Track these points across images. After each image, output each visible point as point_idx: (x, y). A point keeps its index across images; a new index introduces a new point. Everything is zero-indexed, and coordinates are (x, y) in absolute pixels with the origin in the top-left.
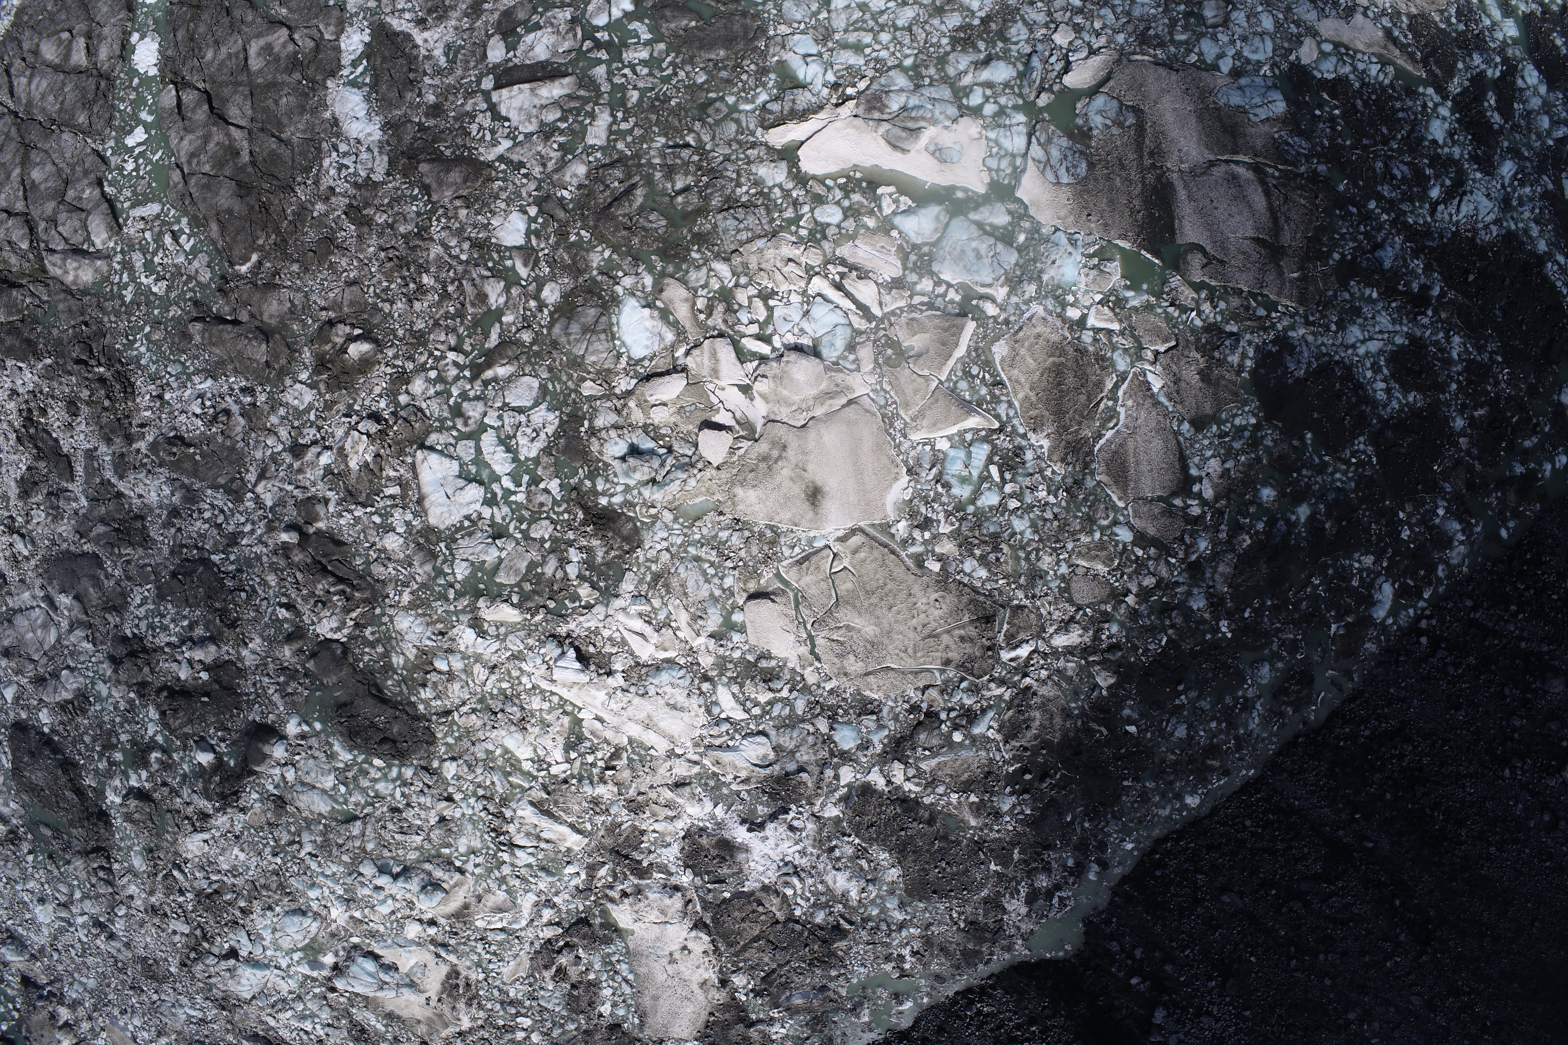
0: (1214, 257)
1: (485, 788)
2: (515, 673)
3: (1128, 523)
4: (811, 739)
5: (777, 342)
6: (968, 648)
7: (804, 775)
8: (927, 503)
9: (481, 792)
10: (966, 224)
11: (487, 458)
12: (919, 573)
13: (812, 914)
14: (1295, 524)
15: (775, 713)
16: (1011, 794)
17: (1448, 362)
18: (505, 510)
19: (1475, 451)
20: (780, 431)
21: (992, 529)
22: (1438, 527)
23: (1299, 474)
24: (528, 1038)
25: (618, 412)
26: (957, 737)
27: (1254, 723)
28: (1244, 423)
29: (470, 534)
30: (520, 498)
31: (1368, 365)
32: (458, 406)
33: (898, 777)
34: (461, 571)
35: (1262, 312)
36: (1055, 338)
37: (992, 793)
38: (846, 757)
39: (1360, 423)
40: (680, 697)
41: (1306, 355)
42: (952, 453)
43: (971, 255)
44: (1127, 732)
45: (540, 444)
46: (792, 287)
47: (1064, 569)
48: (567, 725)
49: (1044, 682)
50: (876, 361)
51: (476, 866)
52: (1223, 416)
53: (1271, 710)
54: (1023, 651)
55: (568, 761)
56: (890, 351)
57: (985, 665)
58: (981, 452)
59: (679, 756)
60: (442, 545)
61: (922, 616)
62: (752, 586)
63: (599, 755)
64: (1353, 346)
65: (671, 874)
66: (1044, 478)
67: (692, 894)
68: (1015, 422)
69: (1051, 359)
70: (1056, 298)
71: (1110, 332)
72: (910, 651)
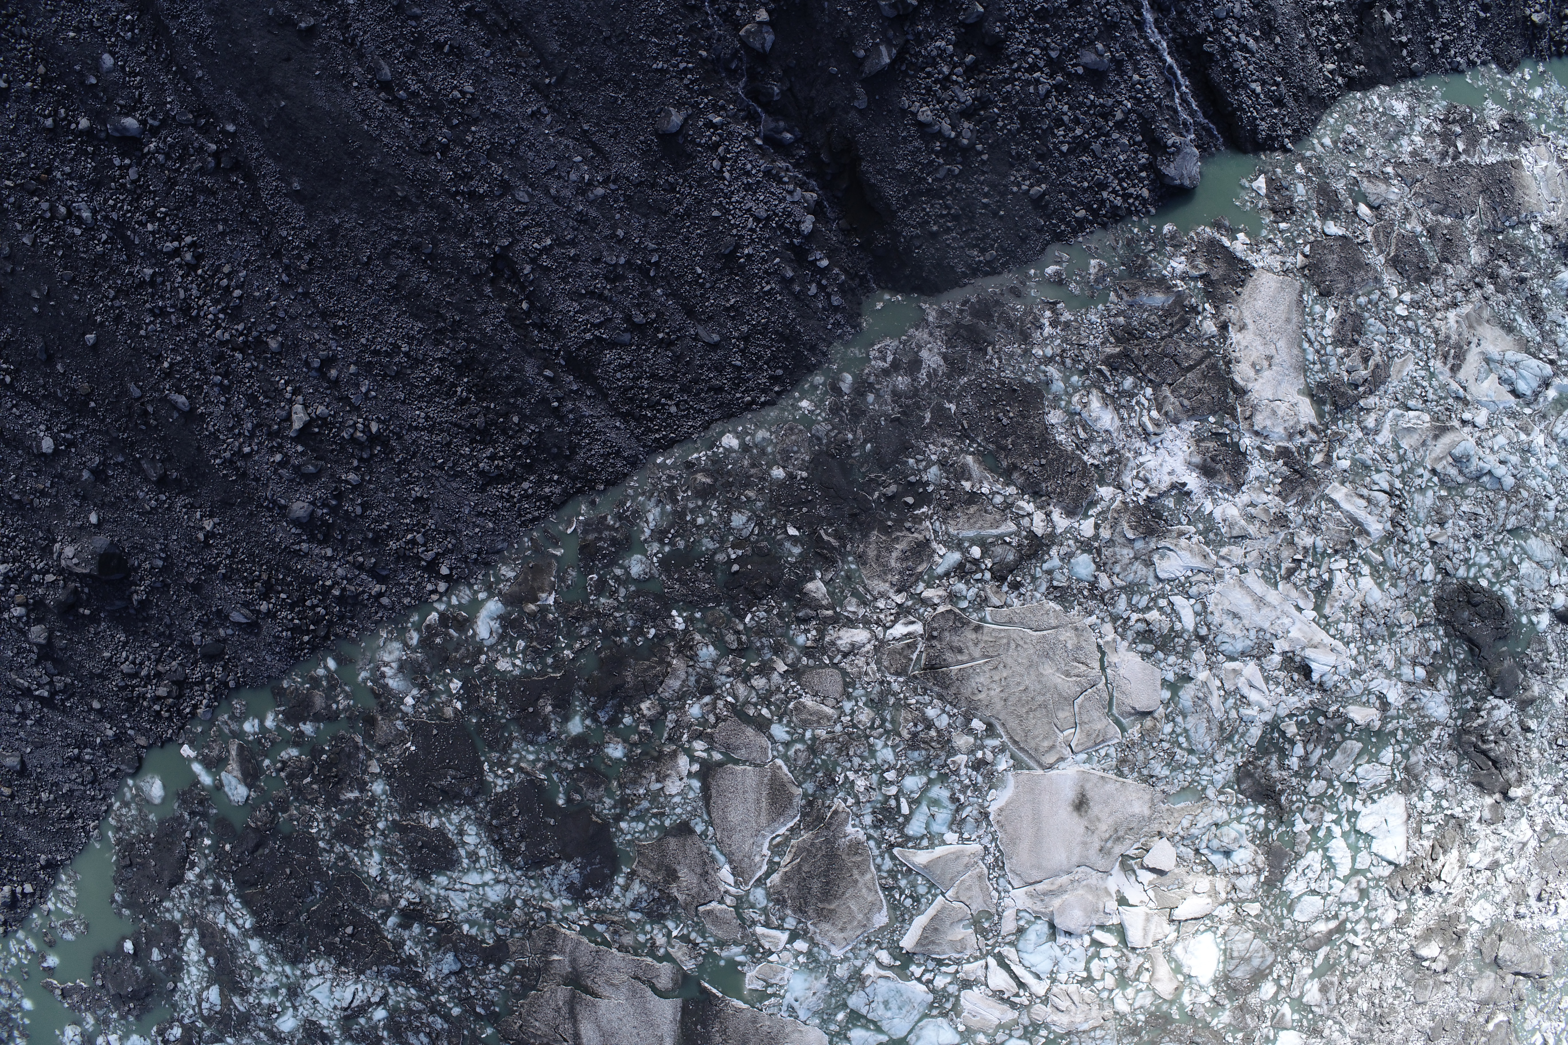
0: (643, 982)
1: (1403, 551)
2: (1361, 658)
3: (774, 742)
4: (1117, 569)
5: (1087, 940)
6: (956, 641)
7: (1131, 536)
8: (975, 785)
9: (1407, 548)
10: (892, 1032)
11: (1348, 854)
12: (993, 720)
13: (1136, 386)
14: (587, 715)
15: (1146, 597)
16: (927, 483)
17: (385, 850)
18: (1342, 807)
19: (361, 756)
20: (1101, 863)
21: (916, 754)
22: (415, 685)
23: (577, 766)
24: (1400, 293)
25: (1234, 888)
26: (976, 552)
27: (653, 515)
28: (634, 824)
29: (1375, 786)
30: (1329, 817)
31: (482, 861)
32: (1361, 899)
33: (1039, 517)
34: (1387, 755)
35: (600, 928)
36: (825, 926)
37: (947, 487)
38: (1086, 546)
39: (499, 806)
40: (1229, 626)
41: (556, 882)
42: (944, 829)
43: (893, 1005)
44: (798, 529)
45: (1303, 863)
46: (1064, 987)
47: (848, 706)
48: (1327, 606)
49: (882, 595)
50: (1000, 918)
51: (1421, 476)
52: (656, 834)
53: (632, 525)
54: (899, 630)
55: (1331, 571)
56: (986, 925)
57: (942, 622)
58: (915, 828)
59: (1237, 566)
60: (1398, 779)
61: (996, 678)
62: (1148, 722)
63: (1304, 575)
64: (497, 881)
65: (1258, 448)
66: (856, 797)
67: (1243, 425)
68: (876, 852)
69: (832, 907)
70: (816, 961)
71: (767, 925)
72: (1013, 645)
